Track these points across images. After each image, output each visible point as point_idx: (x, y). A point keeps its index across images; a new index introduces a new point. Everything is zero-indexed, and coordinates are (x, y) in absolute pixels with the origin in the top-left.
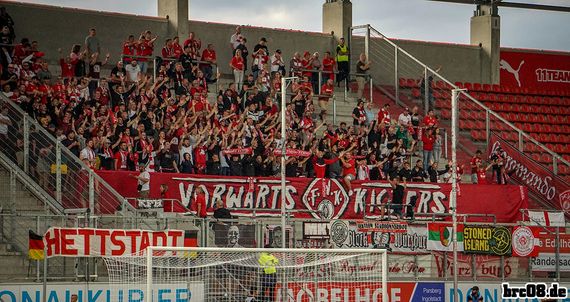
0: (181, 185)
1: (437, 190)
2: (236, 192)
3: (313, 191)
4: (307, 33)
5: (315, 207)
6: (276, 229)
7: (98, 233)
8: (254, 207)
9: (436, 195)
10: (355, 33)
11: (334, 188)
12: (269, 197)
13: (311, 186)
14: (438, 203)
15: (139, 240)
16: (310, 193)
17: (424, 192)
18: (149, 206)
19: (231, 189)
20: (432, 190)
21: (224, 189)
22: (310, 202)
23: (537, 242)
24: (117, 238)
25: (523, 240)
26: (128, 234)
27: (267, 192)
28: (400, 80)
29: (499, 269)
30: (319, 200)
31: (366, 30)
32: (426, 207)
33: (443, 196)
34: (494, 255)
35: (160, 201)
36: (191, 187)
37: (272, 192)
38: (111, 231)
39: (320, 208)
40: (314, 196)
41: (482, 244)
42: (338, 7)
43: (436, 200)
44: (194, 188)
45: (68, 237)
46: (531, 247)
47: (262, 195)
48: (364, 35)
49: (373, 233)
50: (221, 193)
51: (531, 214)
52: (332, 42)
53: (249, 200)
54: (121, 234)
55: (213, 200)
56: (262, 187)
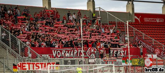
0: (53, 51)
1: (122, 50)
2: (68, 52)
3: (89, 51)
4: (83, 10)
5: (90, 55)
6: (81, 61)
7: (32, 64)
8: (73, 56)
9: (122, 51)
10: (96, 10)
11: (95, 50)
12: (77, 53)
13: (88, 50)
14: (122, 53)
15: (43, 65)
16: (88, 52)
17: (119, 51)
18: (45, 56)
19: (67, 51)
20: (121, 50)
21: (65, 52)
22: (88, 54)
23: (151, 62)
24: (37, 65)
25: (148, 62)
26: (40, 64)
27: (77, 52)
28: (109, 22)
29: (142, 70)
30: (91, 53)
31: (99, 9)
32: (119, 54)
33: (123, 52)
34: (140, 66)
35: (48, 55)
36: (56, 51)
37: (78, 52)
38: (36, 63)
39: (91, 55)
40: (89, 53)
41: (137, 63)
42: (91, 3)
43: (122, 52)
44: (57, 51)
45: (24, 65)
46: (150, 64)
47: (75, 53)
48: (99, 10)
49: (107, 61)
50: (64, 53)
51: (148, 55)
52: (90, 12)
53: (72, 54)
54: (38, 64)
55: (62, 55)
56: (75, 51)
